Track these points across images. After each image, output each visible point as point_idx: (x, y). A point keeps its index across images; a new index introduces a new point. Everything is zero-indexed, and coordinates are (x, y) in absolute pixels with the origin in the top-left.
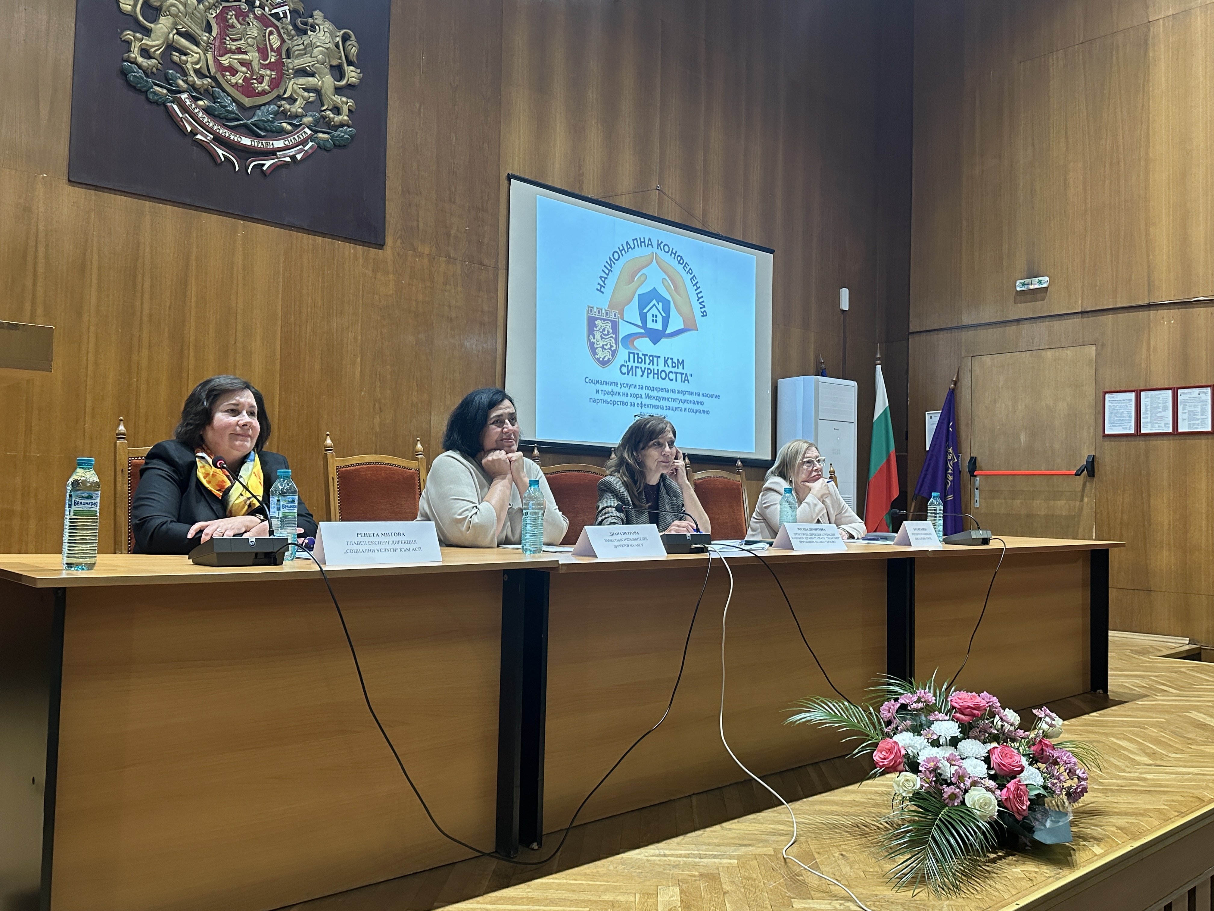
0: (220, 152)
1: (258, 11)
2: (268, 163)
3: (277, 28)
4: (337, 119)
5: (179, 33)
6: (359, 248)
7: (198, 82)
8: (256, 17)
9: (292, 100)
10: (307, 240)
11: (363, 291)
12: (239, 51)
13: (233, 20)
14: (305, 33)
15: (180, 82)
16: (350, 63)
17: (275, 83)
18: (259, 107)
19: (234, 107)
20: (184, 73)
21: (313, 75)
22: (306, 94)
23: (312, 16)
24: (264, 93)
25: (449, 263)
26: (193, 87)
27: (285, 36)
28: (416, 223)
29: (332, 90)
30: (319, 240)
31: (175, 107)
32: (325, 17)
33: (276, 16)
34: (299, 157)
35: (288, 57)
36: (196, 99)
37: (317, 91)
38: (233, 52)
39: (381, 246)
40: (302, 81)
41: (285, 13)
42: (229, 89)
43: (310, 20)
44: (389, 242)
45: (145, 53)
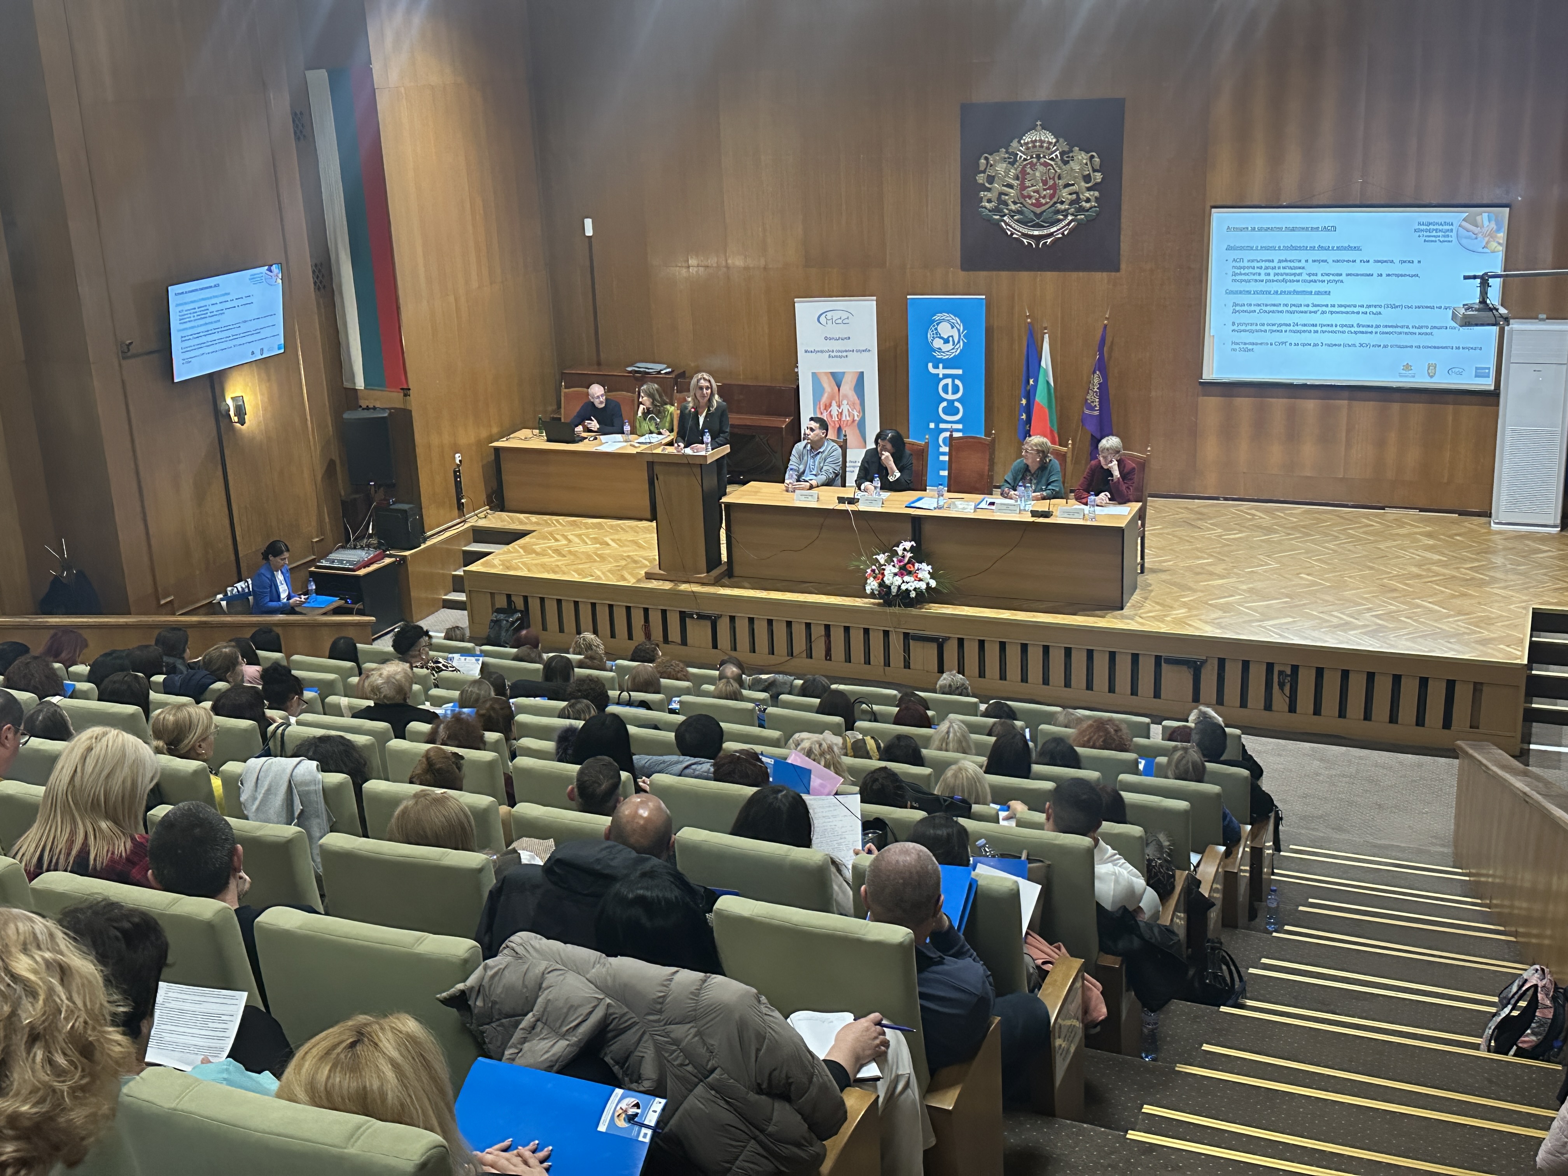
0: (1025, 241)
1: (1042, 160)
2: (1049, 241)
3: (1051, 165)
4: (1088, 205)
5: (1004, 186)
6: (1105, 274)
7: (1013, 207)
8: (1041, 164)
9: (1062, 203)
10: (1074, 275)
11: (1108, 296)
12: (1033, 186)
13: (1029, 170)
14: (1068, 162)
15: (1005, 210)
16: (1094, 171)
17: (1052, 197)
18: (1044, 211)
19: (1032, 216)
20: (1007, 205)
21: (1073, 185)
22: (1070, 197)
23: (1072, 151)
24: (1047, 203)
25: (1165, 272)
26: (1011, 210)
27: (1057, 169)
28: (1142, 252)
29: (1084, 189)
30: (1081, 274)
31: (1003, 224)
32: (1080, 150)
33: (1052, 159)
34: (1066, 233)
35: (1059, 178)
36: (1012, 217)
37: (1077, 193)
38: (1029, 187)
39: (1118, 270)
40: (1067, 189)
41: (1056, 156)
42: (1027, 206)
43: (1071, 155)
44: (1123, 266)
45: (989, 201)
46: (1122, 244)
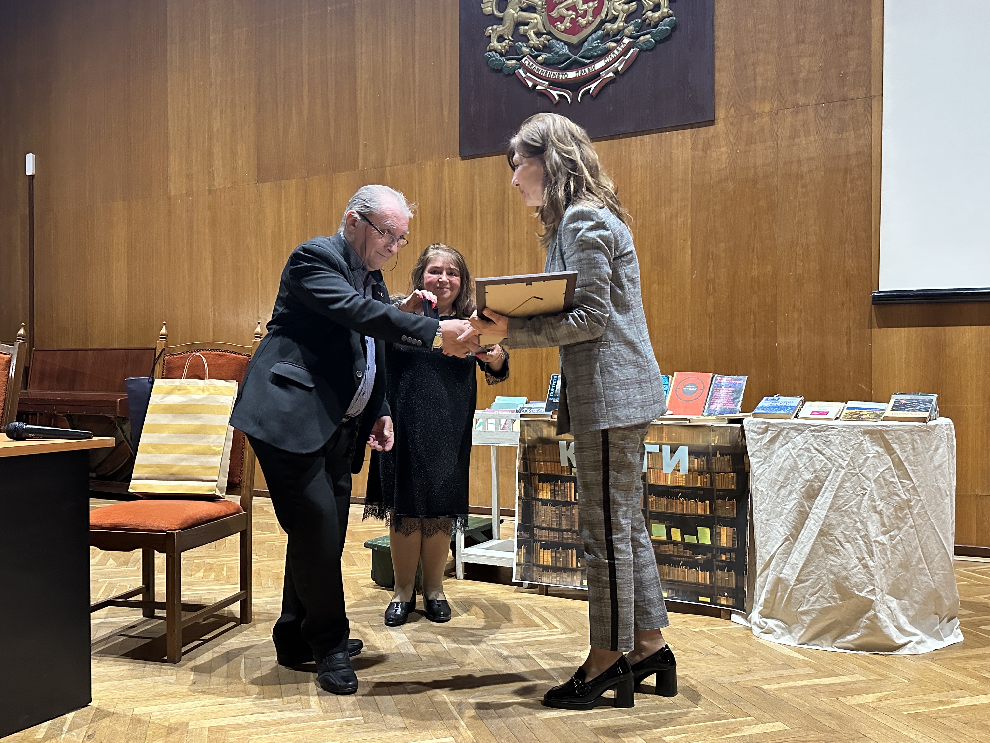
0: (554, 93)
2: (593, 86)
5: (522, 10)
6: (688, 132)
7: (536, 42)
11: (692, 174)
15: (524, 49)
18: (585, 40)
20: (528, 40)
22: (626, 7)
24: (589, 24)
25: (797, 112)
26: (533, 48)
28: (753, 82)
30: (647, 138)
31: (521, 71)
34: (619, 69)
36: (535, 57)
38: (560, 3)
39: (711, 122)
42: (558, 35)
44: (721, 113)
45: (501, 39)
46: (717, 75)
